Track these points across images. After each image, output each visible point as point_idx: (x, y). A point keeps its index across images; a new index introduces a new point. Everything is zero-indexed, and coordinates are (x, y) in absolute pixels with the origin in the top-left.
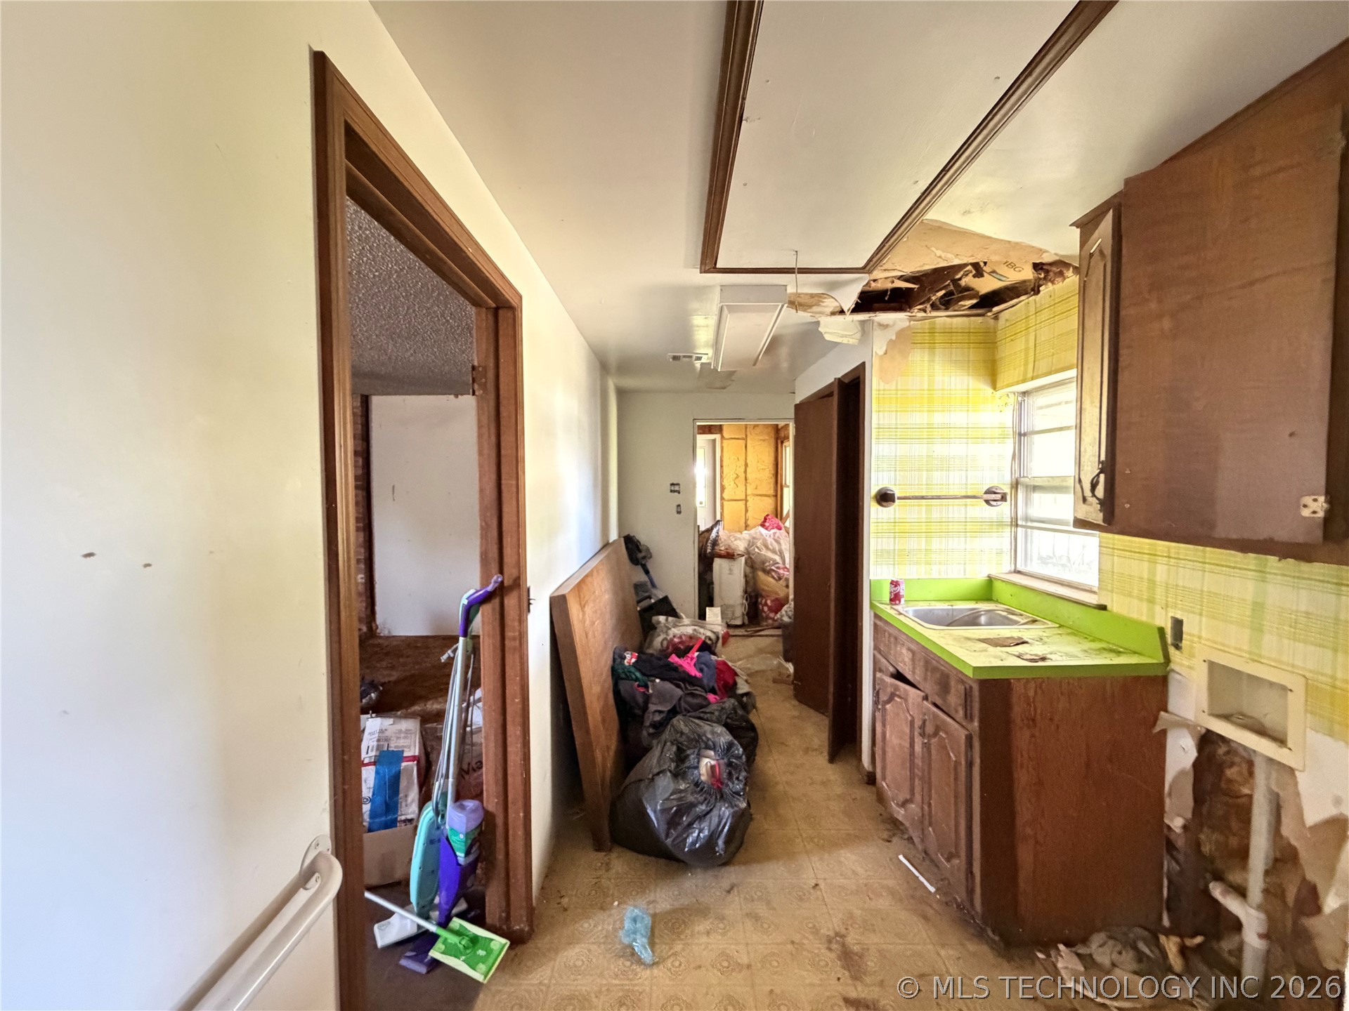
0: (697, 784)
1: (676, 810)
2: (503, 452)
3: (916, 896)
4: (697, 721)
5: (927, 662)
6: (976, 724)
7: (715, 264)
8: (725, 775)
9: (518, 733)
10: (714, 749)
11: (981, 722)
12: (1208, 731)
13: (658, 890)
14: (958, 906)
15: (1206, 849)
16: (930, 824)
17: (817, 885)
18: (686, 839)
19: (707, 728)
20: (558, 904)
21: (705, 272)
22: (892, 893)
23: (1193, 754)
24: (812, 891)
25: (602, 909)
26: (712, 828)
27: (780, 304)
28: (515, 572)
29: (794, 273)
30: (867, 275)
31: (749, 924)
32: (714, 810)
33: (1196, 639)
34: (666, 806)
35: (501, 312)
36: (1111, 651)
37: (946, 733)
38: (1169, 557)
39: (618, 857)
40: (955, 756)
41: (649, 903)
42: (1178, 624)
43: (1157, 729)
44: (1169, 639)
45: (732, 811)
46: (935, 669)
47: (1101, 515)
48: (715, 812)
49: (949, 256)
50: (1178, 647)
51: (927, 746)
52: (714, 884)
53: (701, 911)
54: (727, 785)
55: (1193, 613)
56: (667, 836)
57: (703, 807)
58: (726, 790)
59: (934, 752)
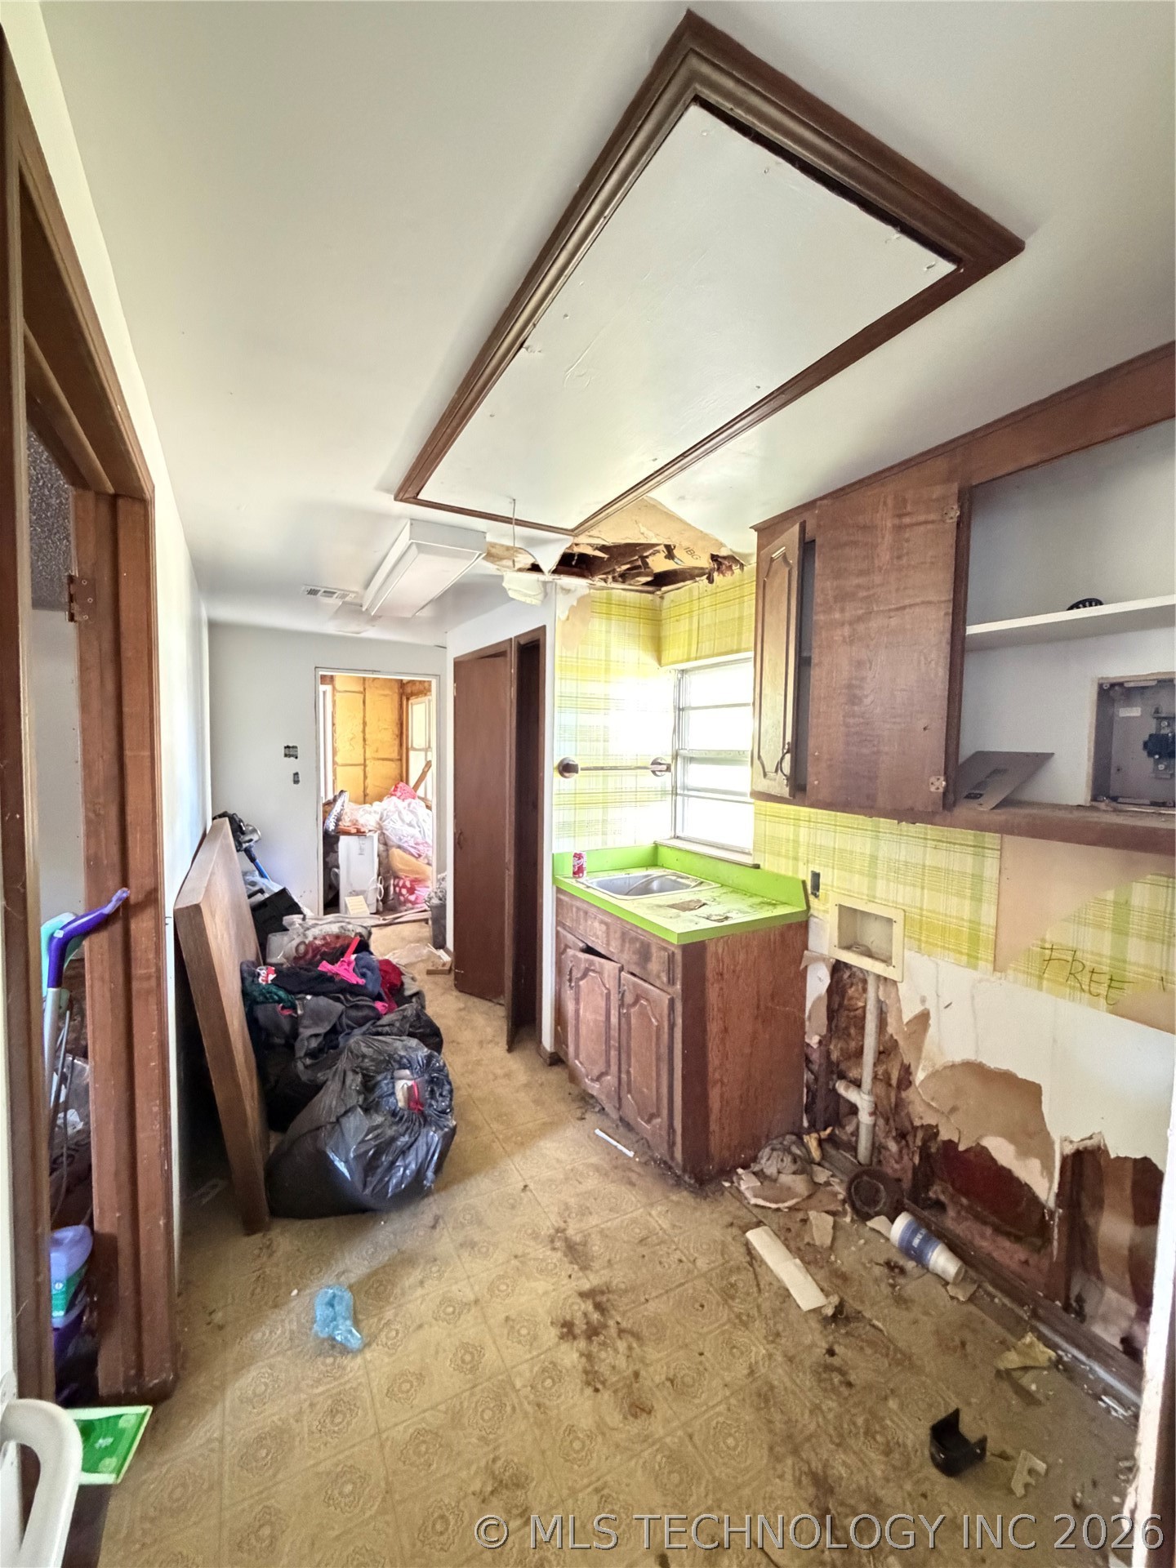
0: (394, 1114)
1: (373, 1154)
2: (126, 709)
3: (619, 1166)
4: (380, 1038)
5: (624, 935)
6: (678, 986)
7: (418, 494)
8: (427, 1095)
9: (156, 1109)
10: (410, 1067)
11: (683, 984)
12: (838, 962)
13: (346, 1254)
14: (655, 1162)
15: (835, 1056)
16: (629, 1091)
17: (526, 1186)
18: (388, 1182)
19: (398, 1044)
20: (209, 1324)
21: (401, 500)
22: (597, 1169)
23: (827, 981)
24: (522, 1194)
25: (276, 1306)
26: (420, 1161)
27: (478, 553)
28: (148, 883)
29: (511, 523)
30: (571, 538)
31: (465, 1254)
32: (420, 1138)
33: (829, 888)
34: (362, 1150)
35: (121, 502)
36: (769, 904)
37: (647, 1000)
38: (809, 821)
39: (282, 1233)
40: (657, 1021)
41: (338, 1276)
42: (816, 876)
43: (802, 967)
44: (809, 891)
45: (441, 1133)
46: (634, 940)
47: (787, 789)
48: (421, 1141)
49: (651, 534)
50: (816, 896)
51: (624, 1018)
52: (414, 1224)
53: (407, 1260)
54: (431, 1105)
55: (828, 866)
56: (365, 1186)
57: (405, 1139)
58: (428, 1111)
59: (633, 1021)
